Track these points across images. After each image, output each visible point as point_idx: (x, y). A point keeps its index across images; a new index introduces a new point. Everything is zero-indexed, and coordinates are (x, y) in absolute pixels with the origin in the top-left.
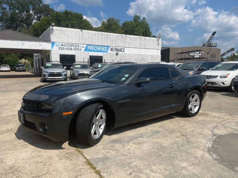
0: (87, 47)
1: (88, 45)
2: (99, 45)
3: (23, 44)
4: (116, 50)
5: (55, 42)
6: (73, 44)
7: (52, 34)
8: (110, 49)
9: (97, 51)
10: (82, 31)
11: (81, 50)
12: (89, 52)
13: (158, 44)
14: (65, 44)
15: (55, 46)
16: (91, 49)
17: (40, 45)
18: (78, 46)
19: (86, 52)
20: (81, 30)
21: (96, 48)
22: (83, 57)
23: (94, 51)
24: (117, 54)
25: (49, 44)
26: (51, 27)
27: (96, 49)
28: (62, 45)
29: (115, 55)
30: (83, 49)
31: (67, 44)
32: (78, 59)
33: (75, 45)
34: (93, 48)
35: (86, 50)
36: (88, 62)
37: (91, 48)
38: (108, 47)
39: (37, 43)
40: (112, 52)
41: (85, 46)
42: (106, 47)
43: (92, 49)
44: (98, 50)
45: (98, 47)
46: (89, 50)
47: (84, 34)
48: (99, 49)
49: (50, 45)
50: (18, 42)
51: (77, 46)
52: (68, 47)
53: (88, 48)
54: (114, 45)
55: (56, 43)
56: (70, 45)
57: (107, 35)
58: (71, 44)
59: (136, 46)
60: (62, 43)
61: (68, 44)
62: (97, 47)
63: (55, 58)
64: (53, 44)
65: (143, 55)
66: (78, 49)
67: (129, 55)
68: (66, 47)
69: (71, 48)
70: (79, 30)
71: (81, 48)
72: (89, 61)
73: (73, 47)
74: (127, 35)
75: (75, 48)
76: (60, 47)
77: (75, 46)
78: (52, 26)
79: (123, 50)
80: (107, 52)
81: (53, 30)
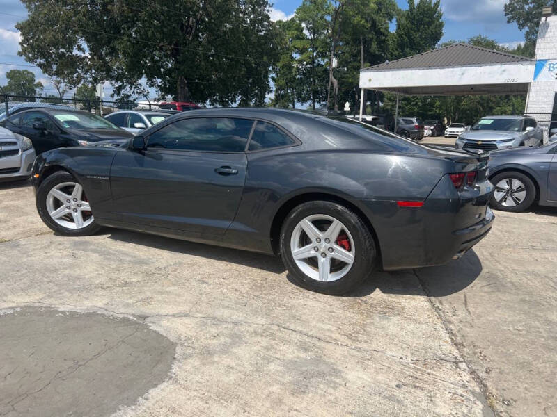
3: (463, 74)
5: (546, 60)
7: (543, 36)
15: (545, 70)
17: (504, 71)
25: (529, 66)
26: (543, 19)
39: (496, 68)
50: (452, 72)
55: (549, 62)
63: (539, 104)
64: (540, 65)
78: (547, 16)
81: (547, 25)
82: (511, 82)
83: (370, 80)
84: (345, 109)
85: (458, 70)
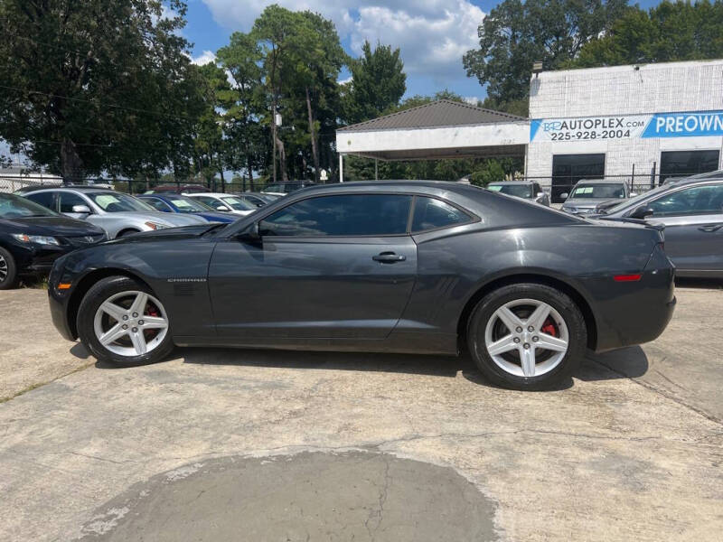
0: (653, 123)
1: (657, 114)
2: (705, 112)
3: (456, 135)
5: (541, 120)
6: (601, 119)
7: (536, 94)
9: (698, 133)
10: (637, 69)
11: (628, 134)
12: (662, 139)
14: (573, 120)
15: (541, 130)
16: (669, 126)
17: (499, 131)
18: (620, 123)
19: (649, 140)
20: (635, 66)
21: (691, 123)
22: (633, 160)
23: (684, 134)
25: (525, 126)
26: (534, 75)
27: (690, 127)
28: (564, 126)
30: (637, 131)
31: (580, 122)
32: (615, 169)
33: (607, 120)
34: (678, 124)
36: (653, 176)
37: (671, 123)
39: (491, 128)
41: (647, 120)
43: (674, 127)
44: (702, 129)
45: (703, 118)
46: (664, 133)
47: (644, 78)
48: (705, 124)
49: (527, 128)
50: (444, 132)
51: (616, 123)
52: (583, 130)
53: (659, 125)
55: (545, 121)
56: (589, 124)
58: (594, 120)
60: (562, 121)
61: (584, 120)
62: (691, 120)
63: (539, 167)
64: (536, 124)
66: (618, 134)
68: (577, 130)
69: (594, 133)
70: (629, 68)
71: (631, 129)
72: (658, 171)
73: (599, 130)
75: (609, 130)
76: (558, 132)
77: (607, 124)
78: (537, 72)
81: (538, 82)
82: (507, 143)
83: (349, 143)
84: (321, 179)
85: (450, 131)
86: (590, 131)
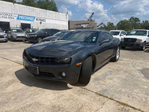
1: (19, 15)
4: (40, 20)
8: (35, 19)
9: (27, 20)
10: (14, 4)
11: (14, 18)
12: (21, 20)
13: (67, 18)
14: (1, 13)
18: (12, 16)
19: (18, 20)
22: (16, 24)
23: (24, 20)
24: (41, 23)
29: (39, 24)
30: (15, 18)
32: (12, 26)
33: (9, 14)
34: (23, 18)
35: (18, 18)
37: (22, 17)
38: (34, 17)
40: (37, 21)
41: (17, 16)
42: (33, 18)
47: (15, 6)
48: (28, 18)
52: (3, 16)
53: (20, 17)
54: (38, 16)
57: (33, 9)
58: (6, 14)
59: (53, 18)
61: (3, 13)
62: (26, 17)
65: (57, 24)
66: (12, 18)
67: (49, 24)
68: (2, 16)
69: (6, 17)
70: (12, 3)
72: (21, 27)
74: (47, 10)
75: (9, 17)
77: (9, 15)
79: (44, 20)
80: (33, 21)
86: (5, 16)
